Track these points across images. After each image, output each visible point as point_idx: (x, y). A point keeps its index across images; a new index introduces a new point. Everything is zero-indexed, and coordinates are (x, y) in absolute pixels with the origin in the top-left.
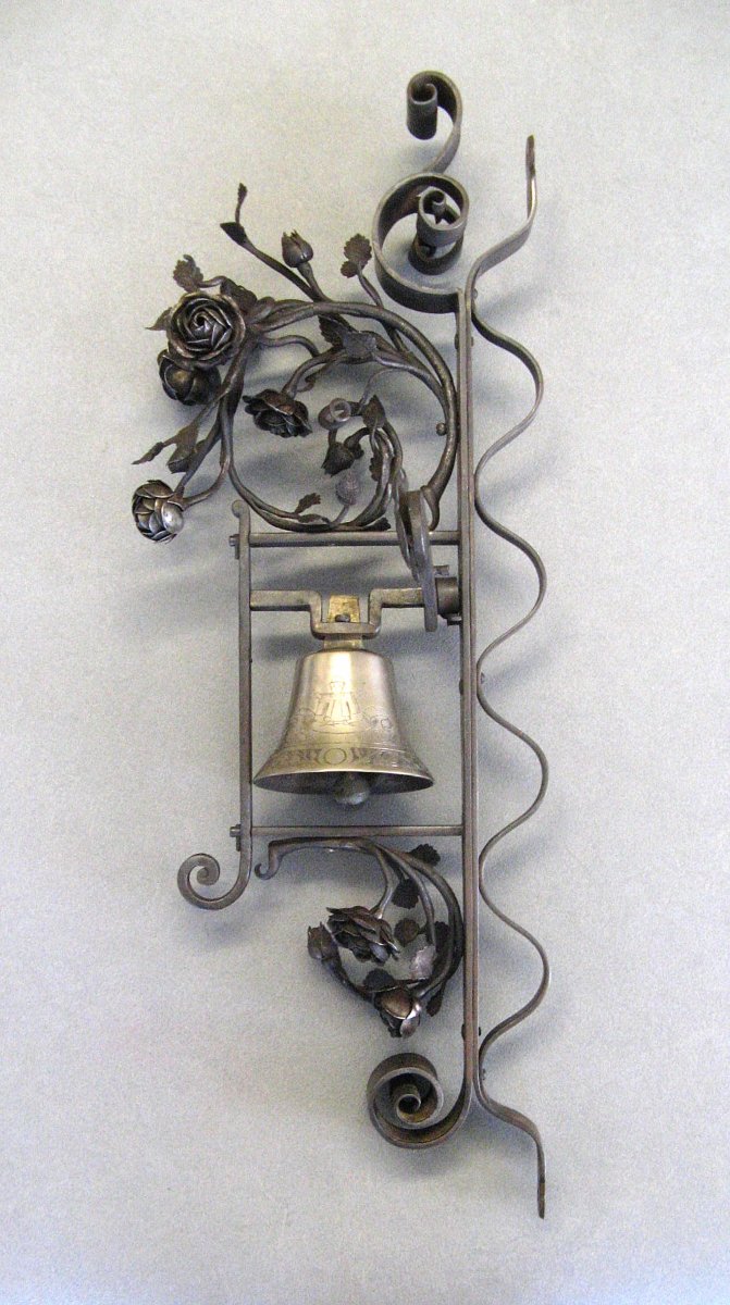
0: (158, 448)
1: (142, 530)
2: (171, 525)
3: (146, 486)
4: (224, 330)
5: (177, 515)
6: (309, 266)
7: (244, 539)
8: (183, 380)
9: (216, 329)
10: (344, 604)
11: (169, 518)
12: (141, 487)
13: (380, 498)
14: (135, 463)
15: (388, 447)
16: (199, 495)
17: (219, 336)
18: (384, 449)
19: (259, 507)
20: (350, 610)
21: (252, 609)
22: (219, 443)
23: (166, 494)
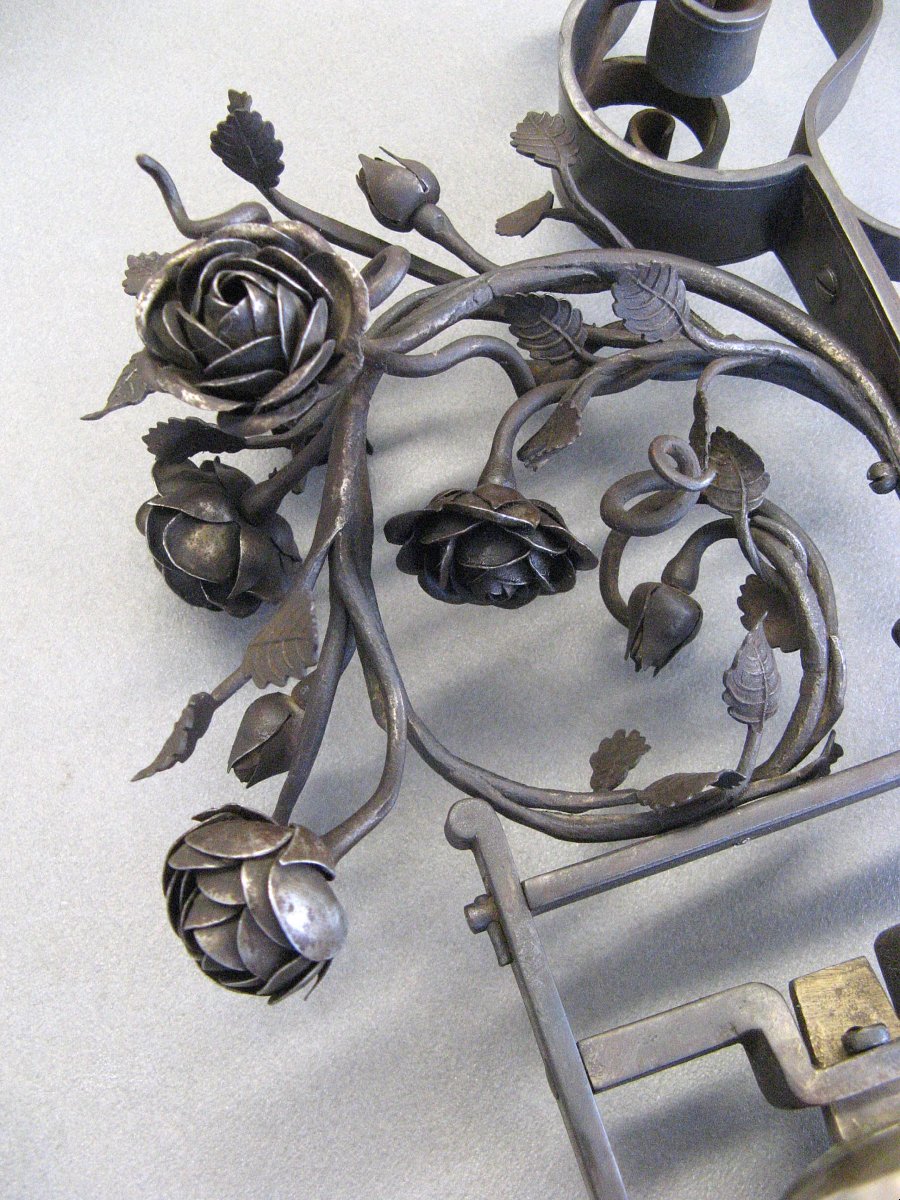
0: (200, 712)
1: (219, 975)
2: (312, 936)
3: (193, 835)
4: (308, 306)
5: (321, 899)
6: (439, 210)
7: (510, 902)
8: (211, 550)
9: (287, 308)
10: (839, 991)
11: (297, 915)
12: (181, 842)
13: (822, 680)
14: (143, 775)
15: (793, 547)
16: (356, 817)
17: (297, 328)
18: (784, 554)
19: (520, 807)
20: (861, 1004)
21: (595, 1091)
22: (355, 660)
23: (268, 840)
